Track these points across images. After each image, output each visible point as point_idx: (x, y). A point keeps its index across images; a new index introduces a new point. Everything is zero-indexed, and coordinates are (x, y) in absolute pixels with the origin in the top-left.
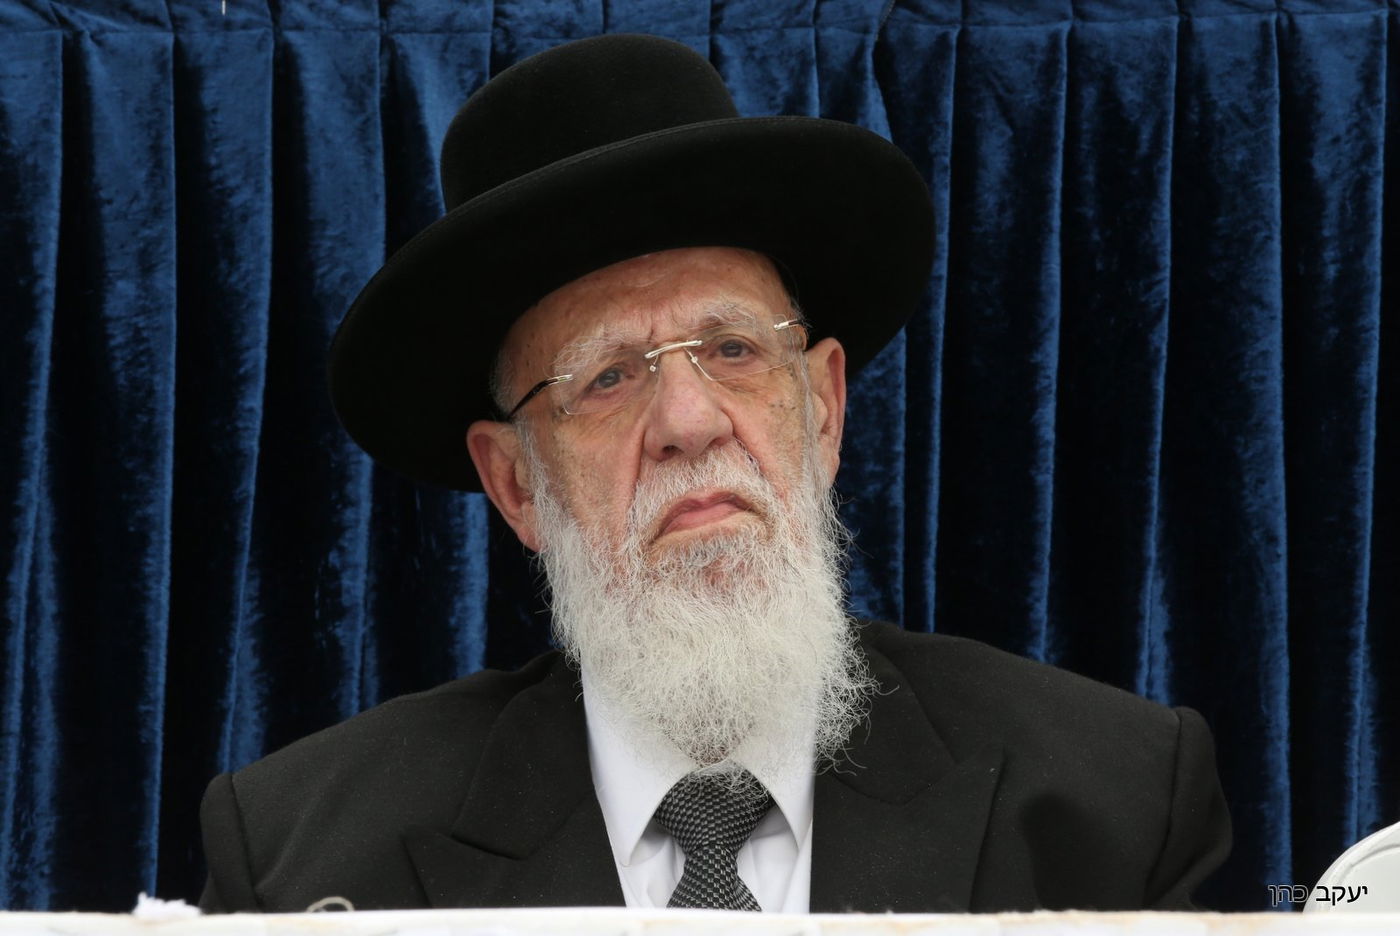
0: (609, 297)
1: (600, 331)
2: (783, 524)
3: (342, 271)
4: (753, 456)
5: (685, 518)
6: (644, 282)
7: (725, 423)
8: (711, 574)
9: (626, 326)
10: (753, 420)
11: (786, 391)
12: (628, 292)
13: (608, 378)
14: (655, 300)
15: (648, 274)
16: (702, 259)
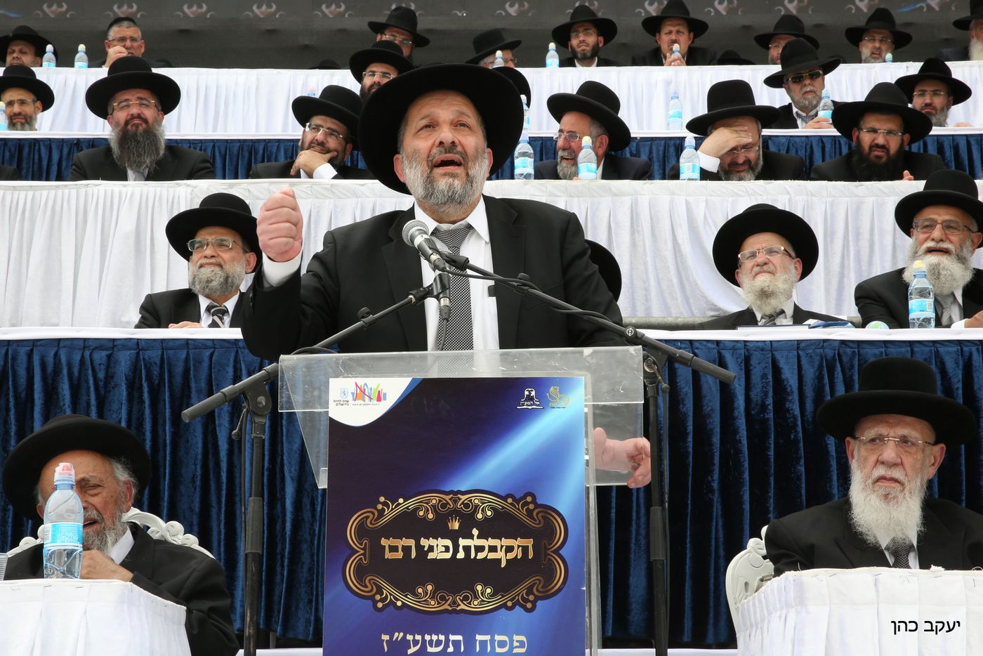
0: (881, 422)
1: (876, 429)
2: (907, 488)
3: (710, 408)
4: (905, 470)
5: (883, 480)
6: (891, 421)
7: (899, 461)
8: (886, 496)
9: (882, 430)
10: (908, 461)
11: (919, 456)
12: (887, 422)
13: (873, 440)
14: (892, 426)
15: (893, 418)
16: (908, 419)
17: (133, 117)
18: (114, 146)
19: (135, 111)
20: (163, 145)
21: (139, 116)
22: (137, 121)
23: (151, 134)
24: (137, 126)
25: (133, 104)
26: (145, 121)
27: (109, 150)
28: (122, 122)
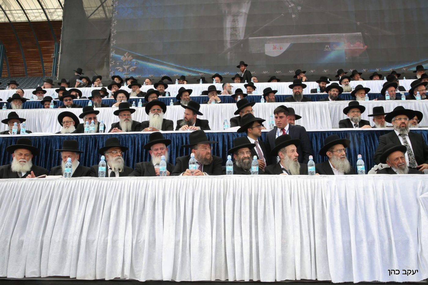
17: (297, 92)
18: (293, 96)
19: (297, 90)
20: (302, 96)
21: (298, 92)
22: (298, 93)
23: (300, 94)
24: (297, 94)
25: (297, 89)
26: (299, 92)
27: (292, 96)
28: (295, 92)
